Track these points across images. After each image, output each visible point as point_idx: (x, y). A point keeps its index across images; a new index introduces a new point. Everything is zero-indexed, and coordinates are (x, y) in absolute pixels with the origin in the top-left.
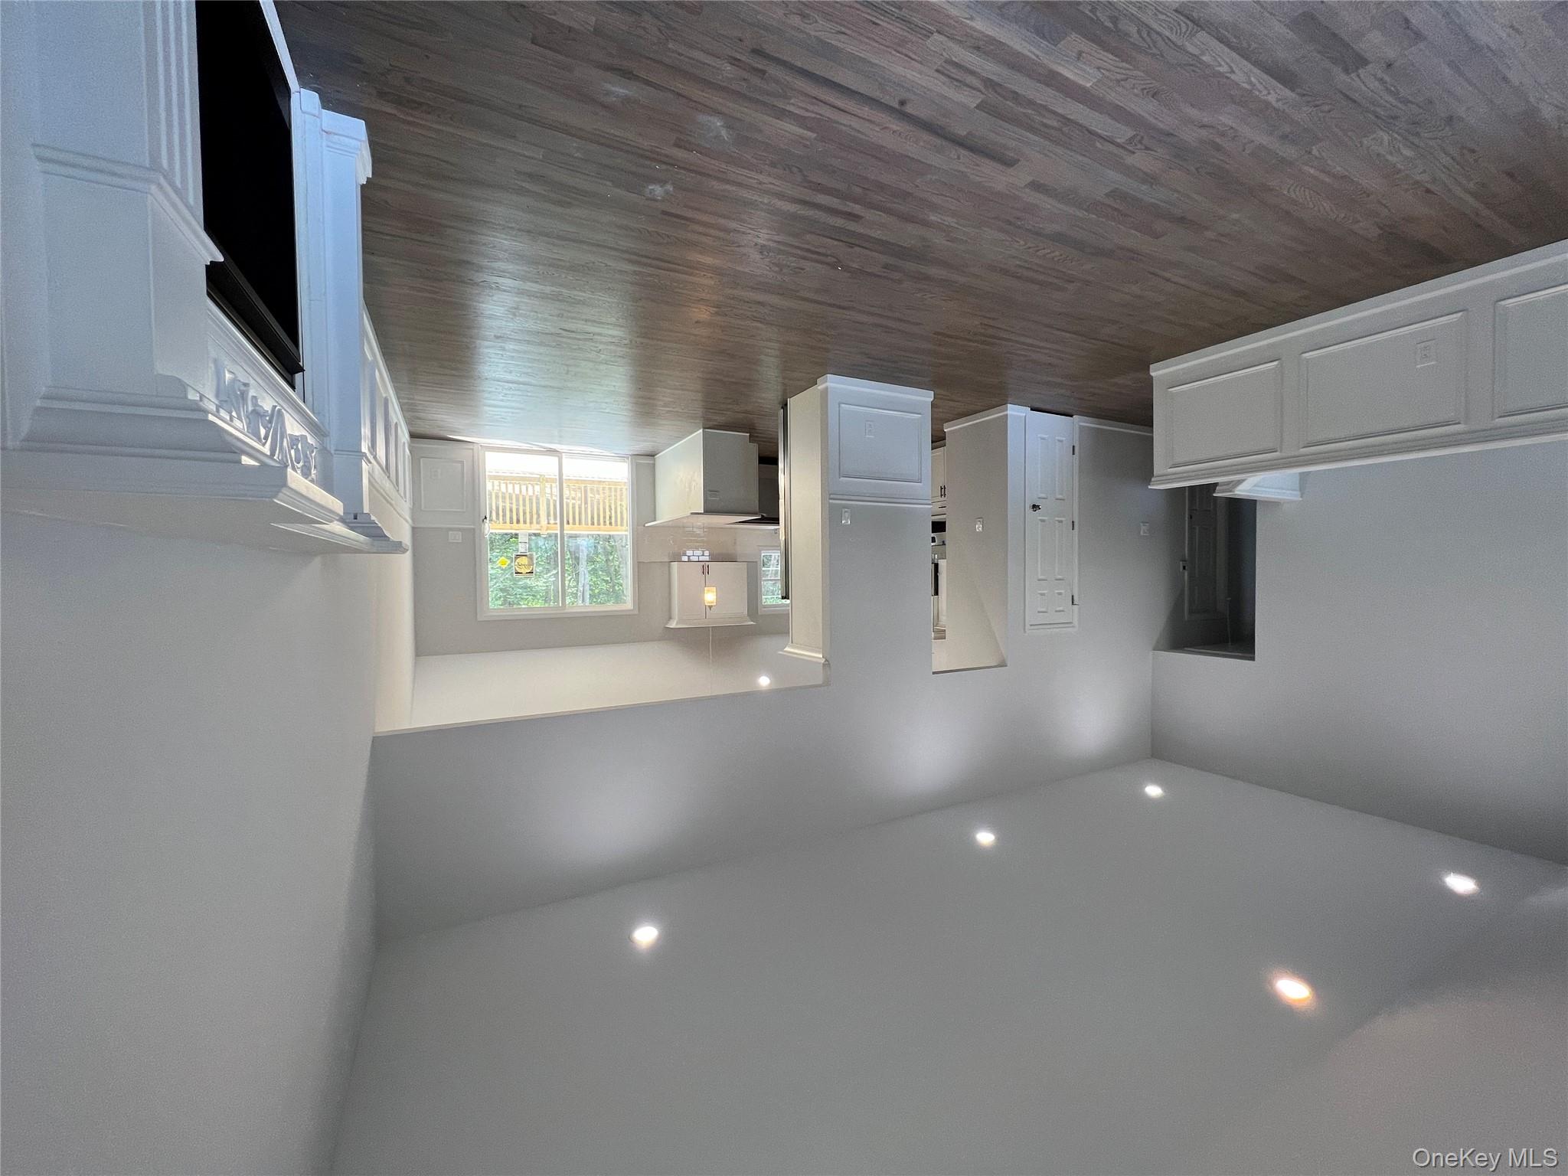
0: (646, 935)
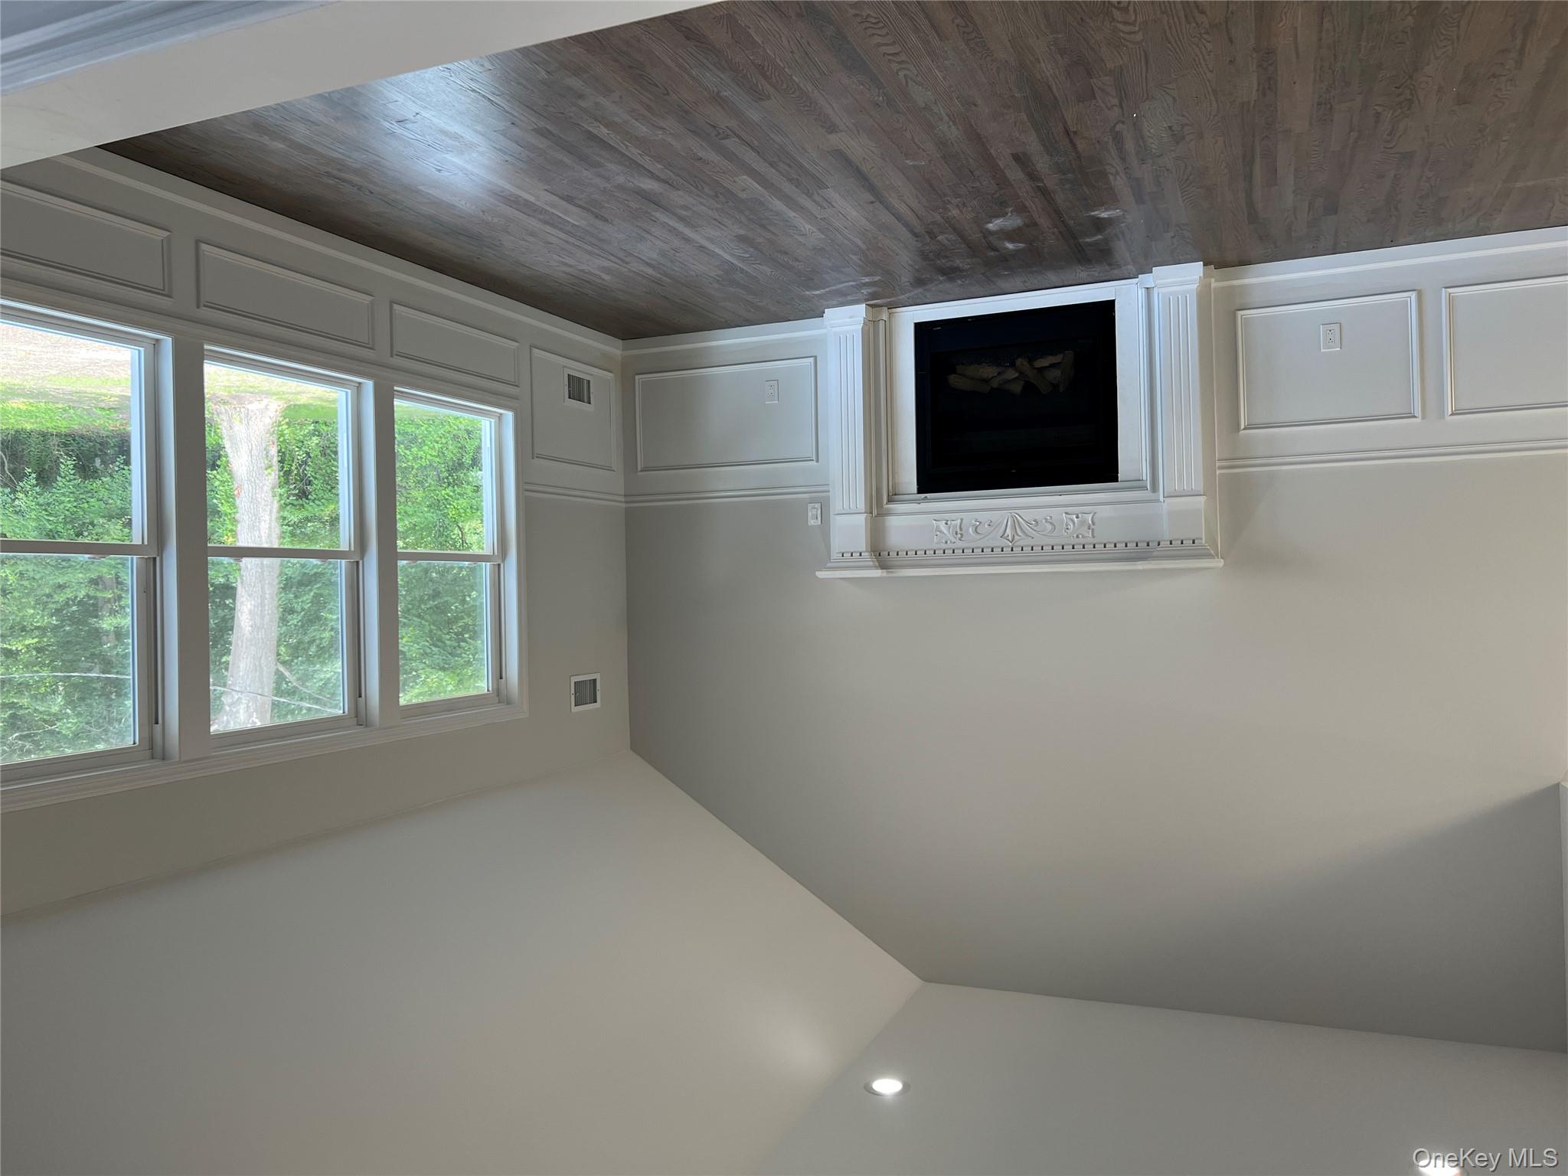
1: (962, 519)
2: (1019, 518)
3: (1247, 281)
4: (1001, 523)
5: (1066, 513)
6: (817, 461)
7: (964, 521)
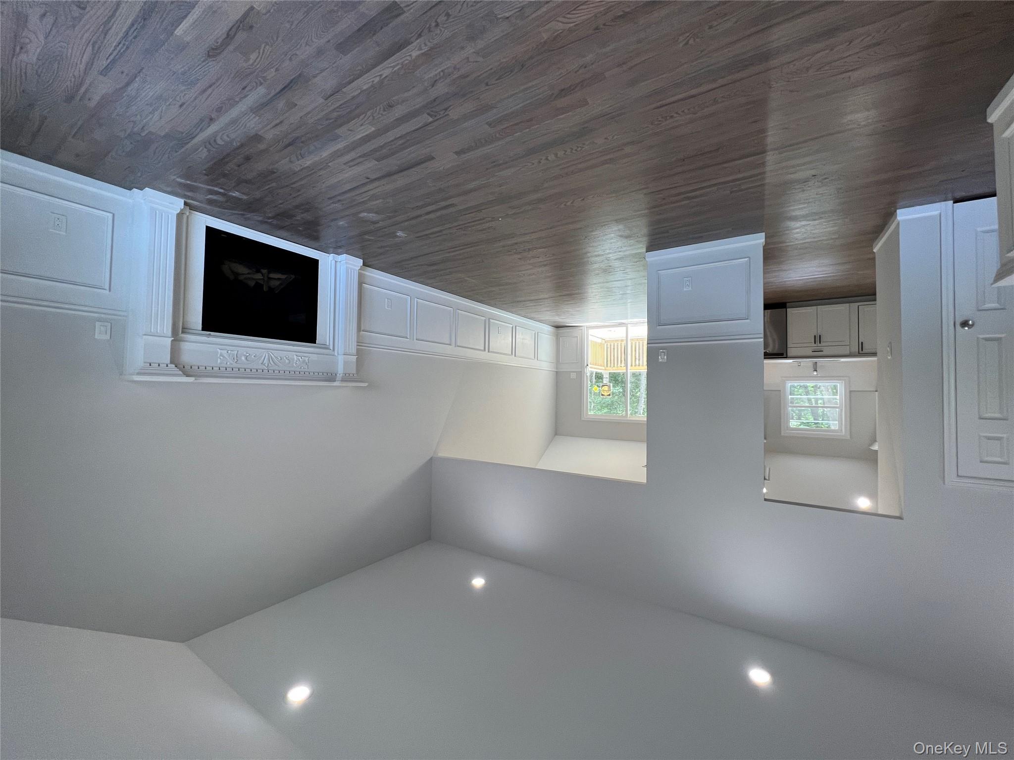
0: (478, 582)
1: (238, 351)
2: (272, 355)
3: (367, 273)
4: (262, 356)
5: (296, 355)
6: (110, 290)
7: (239, 352)
